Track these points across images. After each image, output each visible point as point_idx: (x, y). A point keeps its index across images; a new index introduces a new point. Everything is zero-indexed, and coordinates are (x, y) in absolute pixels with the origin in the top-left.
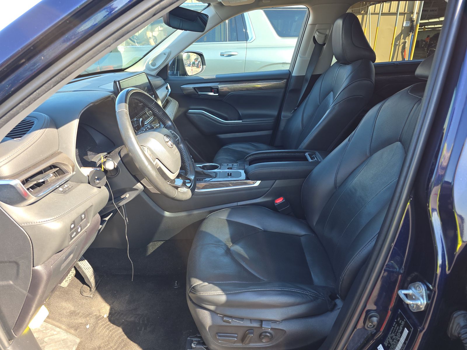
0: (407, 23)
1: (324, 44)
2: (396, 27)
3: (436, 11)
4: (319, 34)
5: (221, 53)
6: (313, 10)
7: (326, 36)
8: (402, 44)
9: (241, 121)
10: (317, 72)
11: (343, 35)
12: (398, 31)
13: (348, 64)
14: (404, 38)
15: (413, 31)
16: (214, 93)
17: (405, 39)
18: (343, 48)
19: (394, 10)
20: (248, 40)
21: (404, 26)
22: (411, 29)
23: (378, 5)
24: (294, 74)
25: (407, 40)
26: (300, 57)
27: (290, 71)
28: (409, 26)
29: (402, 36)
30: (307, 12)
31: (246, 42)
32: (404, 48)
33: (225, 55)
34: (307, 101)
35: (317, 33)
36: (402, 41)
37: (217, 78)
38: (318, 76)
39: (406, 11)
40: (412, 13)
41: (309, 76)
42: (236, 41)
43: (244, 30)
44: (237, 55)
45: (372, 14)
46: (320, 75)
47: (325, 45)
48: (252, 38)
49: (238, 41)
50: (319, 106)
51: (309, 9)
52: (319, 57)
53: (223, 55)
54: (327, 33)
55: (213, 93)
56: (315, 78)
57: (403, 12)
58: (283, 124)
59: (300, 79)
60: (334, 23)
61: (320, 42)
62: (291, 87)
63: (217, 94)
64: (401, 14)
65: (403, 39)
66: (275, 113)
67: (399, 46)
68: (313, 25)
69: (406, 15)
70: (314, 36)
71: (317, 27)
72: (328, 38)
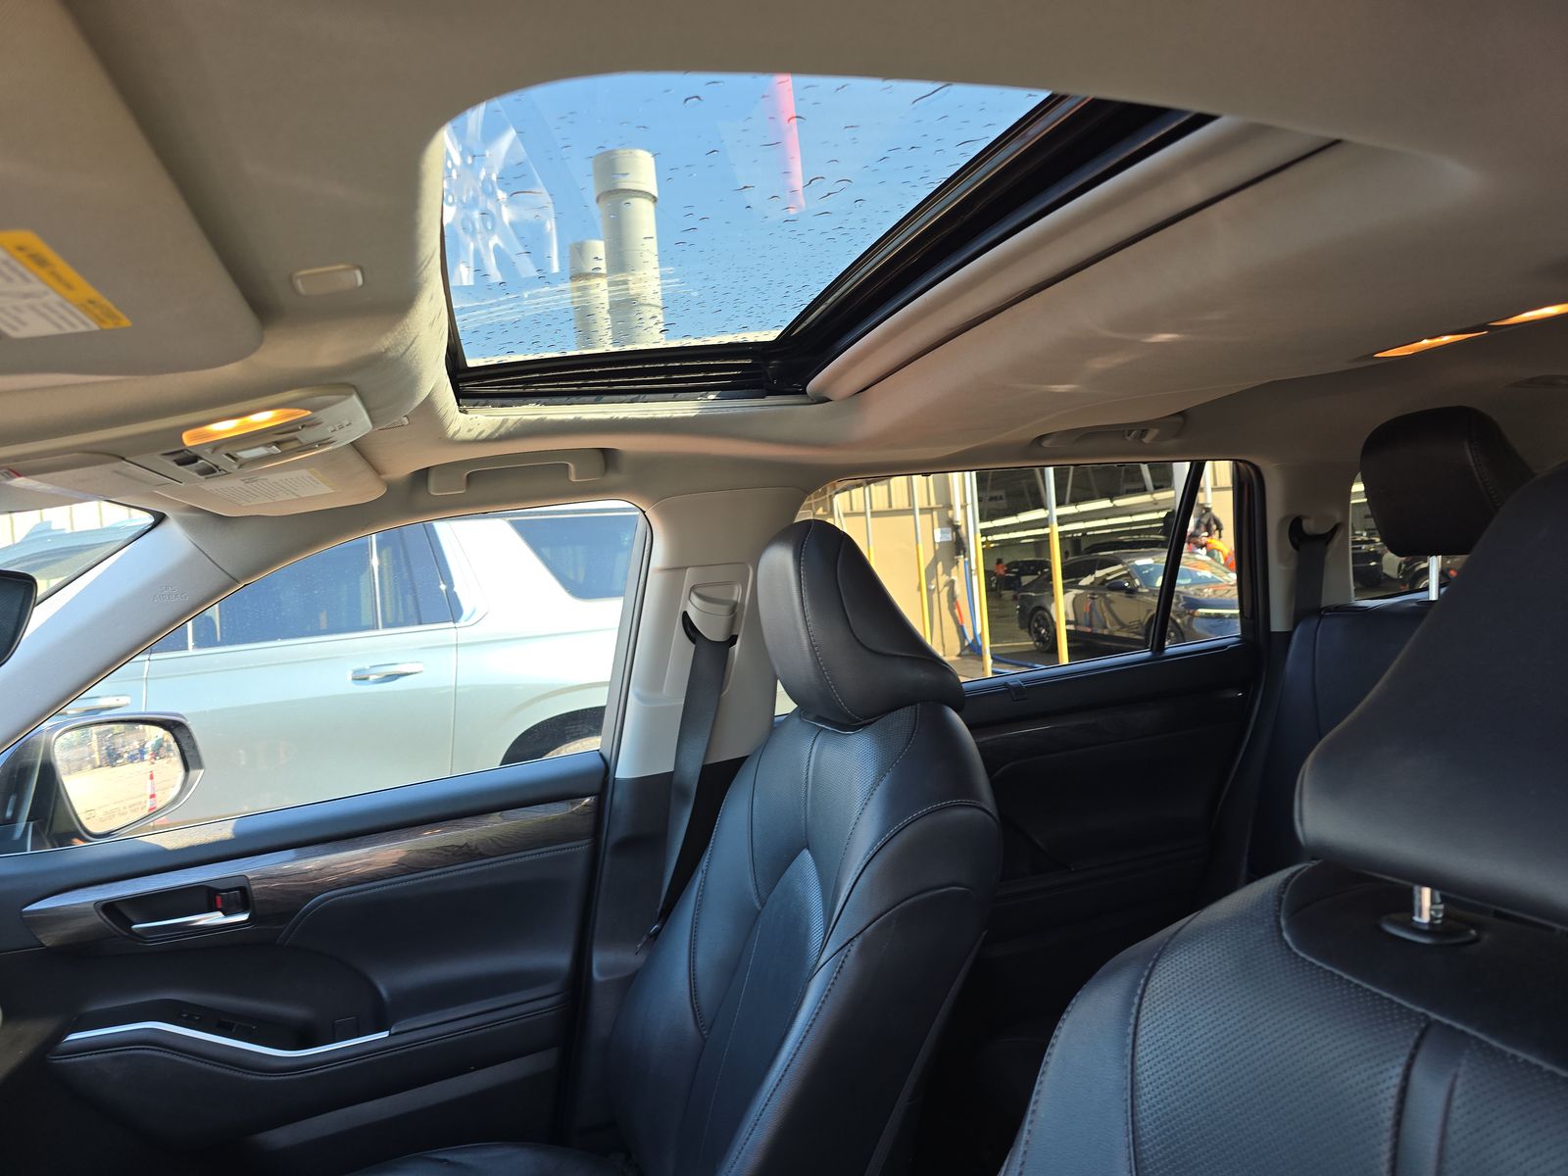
0: (942, 532)
1: (732, 640)
2: (920, 545)
3: (1001, 498)
4: (703, 603)
5: (355, 672)
6: (666, 514)
7: (734, 610)
8: (945, 586)
9: (385, 1034)
10: (725, 754)
11: (806, 604)
12: (926, 556)
13: (855, 729)
14: (947, 572)
15: (965, 552)
16: (226, 914)
17: (949, 574)
18: (817, 663)
19: (900, 502)
20: (458, 619)
21: (938, 540)
22: (959, 546)
23: (857, 493)
24: (624, 771)
25: (954, 577)
26: (640, 698)
27: (607, 755)
28: (950, 539)
29: (940, 566)
30: (641, 520)
31: (451, 624)
32: (952, 598)
33: (372, 678)
34: (703, 890)
35: (695, 599)
36: (943, 579)
37: (240, 837)
38: (733, 768)
39: (933, 504)
40: (950, 507)
41: (692, 770)
42: (413, 625)
43: (443, 587)
44: (421, 672)
45: (845, 515)
46: (742, 763)
47: (735, 643)
48: (474, 612)
49: (420, 623)
50: (759, 912)
51: (644, 512)
52: (721, 692)
53: (365, 679)
54: (735, 599)
55: (220, 914)
56: (718, 779)
57: (926, 505)
58: (602, 1008)
59: (654, 790)
60: (759, 560)
61: (714, 631)
62: (618, 829)
63: (244, 917)
64: (922, 511)
65: (943, 573)
66: (561, 959)
67: (939, 593)
68: (675, 570)
69: (935, 513)
70: (685, 615)
71: (689, 577)
72: (741, 617)
